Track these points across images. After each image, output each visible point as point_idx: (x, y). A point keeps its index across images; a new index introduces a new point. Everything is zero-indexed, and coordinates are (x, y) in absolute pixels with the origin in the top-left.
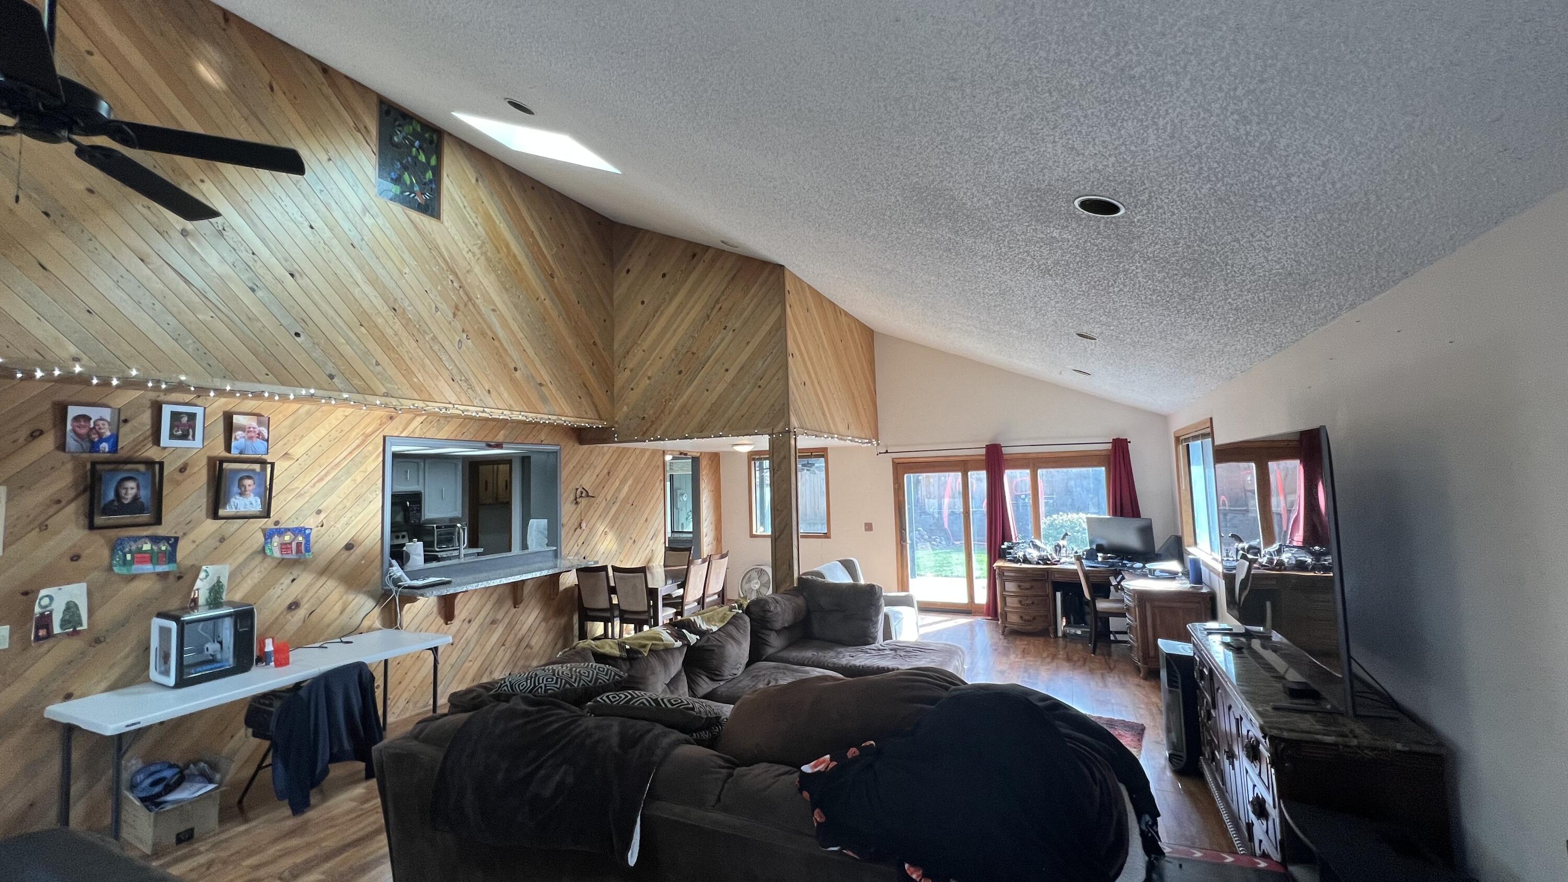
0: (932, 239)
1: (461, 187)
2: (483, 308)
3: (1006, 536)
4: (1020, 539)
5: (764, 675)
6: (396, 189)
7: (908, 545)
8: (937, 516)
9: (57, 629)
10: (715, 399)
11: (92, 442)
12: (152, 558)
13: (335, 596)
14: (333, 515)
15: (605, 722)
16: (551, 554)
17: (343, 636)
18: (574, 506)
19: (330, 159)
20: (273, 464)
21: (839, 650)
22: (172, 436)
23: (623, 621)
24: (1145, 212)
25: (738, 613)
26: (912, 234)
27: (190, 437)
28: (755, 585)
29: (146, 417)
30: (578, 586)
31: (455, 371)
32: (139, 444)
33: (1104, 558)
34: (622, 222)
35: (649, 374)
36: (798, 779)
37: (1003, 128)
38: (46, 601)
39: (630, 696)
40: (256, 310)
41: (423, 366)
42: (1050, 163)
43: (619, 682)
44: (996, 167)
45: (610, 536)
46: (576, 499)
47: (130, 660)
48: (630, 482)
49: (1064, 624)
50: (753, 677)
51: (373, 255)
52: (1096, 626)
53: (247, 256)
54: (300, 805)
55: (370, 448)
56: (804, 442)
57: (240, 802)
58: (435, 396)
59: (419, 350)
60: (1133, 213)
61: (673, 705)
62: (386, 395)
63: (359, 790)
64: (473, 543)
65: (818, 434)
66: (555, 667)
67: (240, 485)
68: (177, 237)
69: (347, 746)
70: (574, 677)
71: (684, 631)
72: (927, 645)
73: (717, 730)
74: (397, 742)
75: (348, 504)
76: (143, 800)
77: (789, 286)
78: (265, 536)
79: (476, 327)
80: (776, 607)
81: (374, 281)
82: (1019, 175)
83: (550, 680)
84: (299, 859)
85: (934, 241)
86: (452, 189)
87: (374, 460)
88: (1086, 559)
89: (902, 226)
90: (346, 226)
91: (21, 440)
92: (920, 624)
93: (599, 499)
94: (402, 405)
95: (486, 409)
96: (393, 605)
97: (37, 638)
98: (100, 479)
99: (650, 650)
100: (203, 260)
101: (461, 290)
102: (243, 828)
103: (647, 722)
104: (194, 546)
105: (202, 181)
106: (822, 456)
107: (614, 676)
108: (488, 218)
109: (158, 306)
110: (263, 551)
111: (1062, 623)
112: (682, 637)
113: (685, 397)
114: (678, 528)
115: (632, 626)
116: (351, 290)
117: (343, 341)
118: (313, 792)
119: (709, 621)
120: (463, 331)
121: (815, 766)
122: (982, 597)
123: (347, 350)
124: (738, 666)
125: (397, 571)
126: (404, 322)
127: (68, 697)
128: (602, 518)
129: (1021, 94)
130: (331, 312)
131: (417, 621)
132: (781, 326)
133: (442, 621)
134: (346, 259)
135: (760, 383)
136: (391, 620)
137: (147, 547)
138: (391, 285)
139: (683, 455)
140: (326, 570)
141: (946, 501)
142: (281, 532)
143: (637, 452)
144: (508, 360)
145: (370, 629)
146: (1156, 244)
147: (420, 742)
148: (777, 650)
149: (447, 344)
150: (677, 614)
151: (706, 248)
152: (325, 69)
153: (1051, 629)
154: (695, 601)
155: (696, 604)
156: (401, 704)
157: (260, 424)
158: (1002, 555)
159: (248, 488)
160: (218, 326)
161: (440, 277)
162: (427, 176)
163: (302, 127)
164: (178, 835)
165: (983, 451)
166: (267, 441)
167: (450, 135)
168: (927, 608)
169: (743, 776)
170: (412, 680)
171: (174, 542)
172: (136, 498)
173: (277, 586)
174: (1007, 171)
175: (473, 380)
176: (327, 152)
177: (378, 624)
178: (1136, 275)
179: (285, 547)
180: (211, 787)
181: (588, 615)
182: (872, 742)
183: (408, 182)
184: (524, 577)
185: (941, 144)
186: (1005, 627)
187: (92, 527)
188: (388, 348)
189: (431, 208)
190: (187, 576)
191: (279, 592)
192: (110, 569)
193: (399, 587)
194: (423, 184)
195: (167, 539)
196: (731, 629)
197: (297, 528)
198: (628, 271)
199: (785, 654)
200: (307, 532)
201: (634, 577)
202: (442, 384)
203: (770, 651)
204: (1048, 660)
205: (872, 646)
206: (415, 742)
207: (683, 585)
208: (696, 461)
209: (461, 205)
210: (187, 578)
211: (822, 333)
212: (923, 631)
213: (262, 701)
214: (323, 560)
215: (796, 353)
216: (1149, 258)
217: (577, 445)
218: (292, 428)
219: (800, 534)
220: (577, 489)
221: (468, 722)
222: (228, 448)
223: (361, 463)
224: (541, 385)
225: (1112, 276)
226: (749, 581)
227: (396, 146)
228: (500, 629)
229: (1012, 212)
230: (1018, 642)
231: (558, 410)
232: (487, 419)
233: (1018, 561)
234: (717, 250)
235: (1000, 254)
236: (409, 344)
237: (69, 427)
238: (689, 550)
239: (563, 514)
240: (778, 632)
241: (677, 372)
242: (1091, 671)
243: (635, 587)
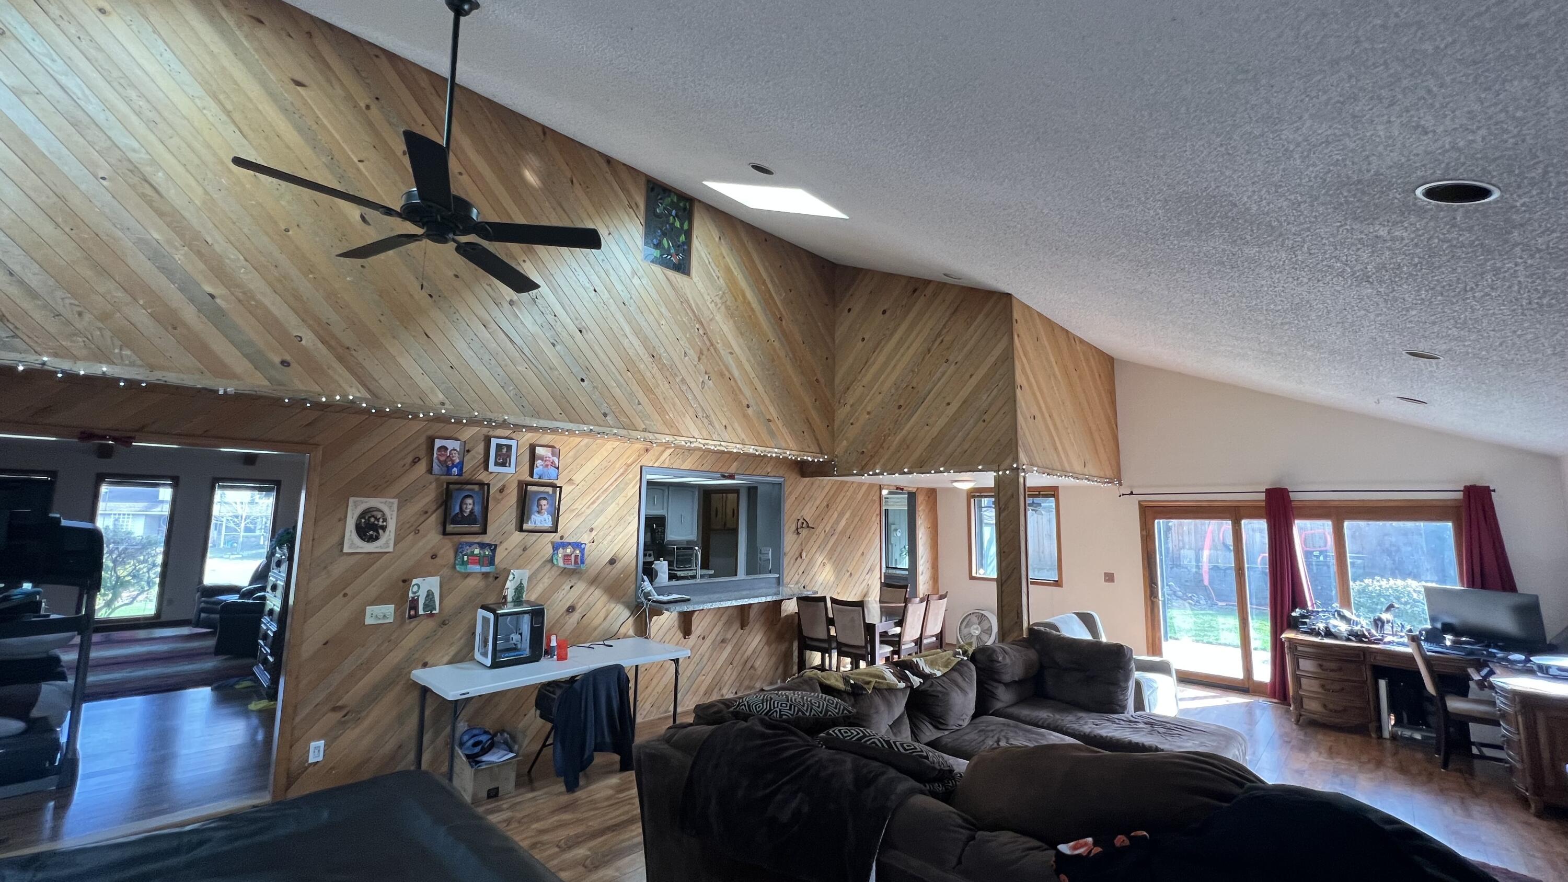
0: (1200, 252)
1: (707, 246)
2: (722, 352)
3: (1298, 600)
4: (1318, 607)
5: (992, 731)
6: (657, 253)
7: (1160, 602)
8: (1194, 570)
9: (421, 612)
10: (935, 435)
11: (447, 467)
12: (480, 561)
13: (599, 605)
14: (601, 533)
15: (837, 757)
16: (774, 581)
17: (606, 640)
18: (795, 536)
19: (610, 234)
20: (561, 488)
21: (1081, 714)
22: (496, 464)
23: (841, 654)
24: (1534, 192)
25: (962, 660)
26: (1171, 249)
27: (508, 465)
28: (976, 631)
29: (481, 448)
30: (798, 614)
31: (699, 410)
32: (475, 469)
33: (1454, 642)
34: (842, 263)
35: (869, 409)
36: (1054, 859)
37: (1311, 116)
38: (415, 589)
39: (861, 734)
40: (555, 361)
41: (674, 405)
42: (1381, 148)
43: (848, 717)
44: (1298, 162)
45: (828, 567)
46: (797, 529)
47: (462, 641)
48: (847, 515)
49: (1393, 722)
50: (980, 731)
51: (638, 310)
52: (1447, 733)
53: (550, 318)
54: (572, 786)
55: (630, 476)
56: (1034, 479)
57: (529, 771)
58: (682, 432)
59: (670, 391)
60: (1515, 196)
61: (906, 750)
62: (645, 430)
63: (614, 780)
64: (705, 566)
65: (1049, 471)
66: (788, 692)
67: (539, 505)
68: (506, 305)
69: (608, 739)
70: (806, 705)
71: (907, 672)
72: (1191, 723)
73: (951, 784)
74: (654, 743)
75: (613, 525)
76: (468, 756)
77: (1016, 315)
78: (553, 548)
79: (716, 369)
80: (1004, 658)
81: (638, 332)
82: (1331, 168)
83: (784, 705)
84: (571, 832)
85: (1202, 254)
86: (700, 248)
87: (633, 487)
88: (1426, 640)
89: (1160, 241)
90: (619, 287)
91: (407, 467)
92: (1179, 696)
93: (819, 530)
94: (656, 439)
95: (722, 443)
96: (644, 616)
97: (410, 617)
98: (451, 496)
99: (874, 688)
100: (522, 323)
101: (705, 337)
102: (531, 795)
103: (880, 764)
104: (506, 552)
105: (524, 261)
106: (1053, 496)
107: (843, 710)
108: (728, 270)
109: (493, 361)
110: (551, 561)
111: (1391, 721)
112: (905, 679)
113: (904, 432)
114: (892, 563)
115: (848, 660)
116: (622, 341)
117: (615, 385)
118: (581, 774)
119: (932, 664)
120: (706, 373)
121: (1075, 848)
122: (1263, 673)
123: (617, 392)
124: (963, 717)
125: (647, 586)
126: (660, 366)
127: (425, 665)
128: (822, 547)
129: (1342, 73)
130: (606, 360)
131: (661, 633)
132: (1008, 358)
133: (682, 635)
134: (619, 316)
135: (985, 417)
136: (642, 630)
137: (477, 551)
138: (651, 335)
139: (899, 489)
140: (594, 581)
141: (1206, 554)
142: (564, 545)
143: (855, 485)
144: (741, 397)
145: (626, 636)
146: (1553, 231)
147: (671, 746)
148: (1005, 705)
149: (693, 385)
150: (894, 652)
151: (927, 282)
152: (609, 160)
153: (1373, 726)
154: (913, 641)
155: (913, 644)
156: (647, 706)
157: (553, 454)
158: (1294, 624)
159: (543, 507)
160: (530, 375)
161: (689, 325)
162: (681, 239)
163: (591, 210)
164: (489, 791)
165: (1263, 496)
166: (558, 468)
167: (700, 201)
168: (1186, 679)
169: (989, 841)
170: (656, 686)
171: (493, 548)
172: (472, 512)
173: (560, 591)
174: (1314, 165)
175: (713, 417)
176: (608, 227)
177: (631, 632)
178: (1515, 274)
179: (567, 558)
180: (512, 755)
181: (807, 644)
182: (1145, 833)
183: (666, 246)
184: (752, 601)
185: (1221, 145)
186: (1301, 715)
187: (445, 533)
188: (648, 390)
189: (683, 267)
190: (499, 578)
191: (561, 596)
192: (454, 567)
193: (649, 600)
194: (677, 247)
195: (490, 545)
196: (956, 675)
197: (576, 543)
198: (849, 310)
199: (1015, 711)
200: (583, 546)
201: (852, 611)
202: (688, 420)
203: (998, 705)
204: (1371, 766)
205: (1121, 716)
206: (666, 746)
207: (900, 623)
208: (912, 497)
209: (707, 262)
210: (501, 579)
211: (1054, 364)
212: (1184, 705)
213: (548, 688)
214: (593, 572)
215: (1025, 384)
216: (1539, 250)
217: (799, 477)
218: (575, 458)
219: (1029, 580)
220: (798, 520)
221: (713, 734)
222: (531, 475)
223: (624, 489)
224: (769, 420)
225: (1472, 278)
226: (967, 625)
227: (658, 216)
228: (729, 648)
229: (1317, 211)
230: (1320, 737)
231: (784, 445)
232: (723, 452)
233: (1318, 634)
234: (939, 283)
235: (1296, 263)
236: (664, 386)
237: (435, 456)
238: (906, 587)
239: (785, 543)
240: (1007, 685)
241: (897, 407)
242: (1442, 791)
243: (853, 620)
